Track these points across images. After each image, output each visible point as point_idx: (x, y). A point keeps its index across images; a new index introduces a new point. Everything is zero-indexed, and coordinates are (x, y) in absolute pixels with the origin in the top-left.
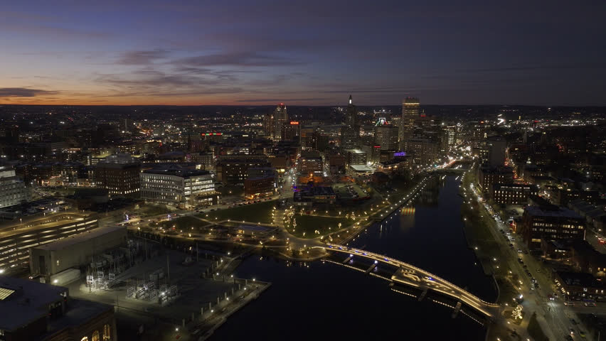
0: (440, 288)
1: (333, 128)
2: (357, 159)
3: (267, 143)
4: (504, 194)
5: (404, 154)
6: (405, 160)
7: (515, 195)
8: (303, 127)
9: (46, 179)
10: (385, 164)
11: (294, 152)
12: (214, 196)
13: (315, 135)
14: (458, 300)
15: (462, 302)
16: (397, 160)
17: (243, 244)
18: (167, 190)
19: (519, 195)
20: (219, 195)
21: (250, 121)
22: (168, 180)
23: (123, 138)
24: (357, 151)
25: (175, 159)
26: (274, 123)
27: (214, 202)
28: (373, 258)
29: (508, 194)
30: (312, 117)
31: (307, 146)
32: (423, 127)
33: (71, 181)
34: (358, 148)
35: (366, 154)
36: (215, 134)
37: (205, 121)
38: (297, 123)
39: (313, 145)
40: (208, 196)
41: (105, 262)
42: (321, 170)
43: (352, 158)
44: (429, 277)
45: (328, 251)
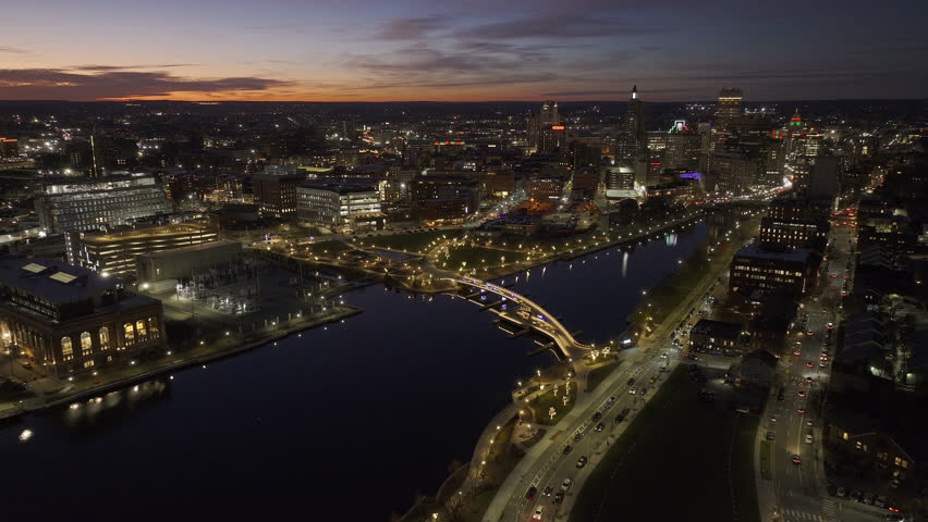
0: (544, 328)
2: (619, 181)
4: (777, 233)
5: (698, 176)
6: (687, 185)
7: (793, 235)
9: (209, 192)
12: (379, 220)
14: (553, 340)
15: (556, 343)
16: (679, 184)
17: (369, 271)
18: (325, 209)
19: (798, 235)
20: (385, 218)
22: (327, 197)
23: (329, 147)
24: (623, 170)
25: (366, 174)
28: (501, 294)
29: (782, 235)
32: (737, 134)
33: (235, 196)
34: (626, 164)
35: (633, 174)
36: (453, 143)
37: (468, 125)
38: (562, 128)
40: (372, 219)
41: (208, 276)
42: (559, 194)
44: (541, 314)
45: (459, 284)
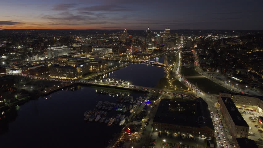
1: (143, 38)
2: (150, 46)
3: (122, 42)
5: (164, 45)
8: (133, 38)
10: (157, 48)
11: (131, 45)
13: (137, 39)
16: (161, 46)
20: (113, 53)
21: (112, 36)
24: (150, 44)
26: (123, 36)
27: (112, 55)
30: (135, 34)
31: (135, 43)
34: (150, 43)
35: (152, 45)
36: (103, 40)
38: (131, 36)
39: (137, 43)
40: (111, 53)
42: (139, 49)
43: (148, 46)
